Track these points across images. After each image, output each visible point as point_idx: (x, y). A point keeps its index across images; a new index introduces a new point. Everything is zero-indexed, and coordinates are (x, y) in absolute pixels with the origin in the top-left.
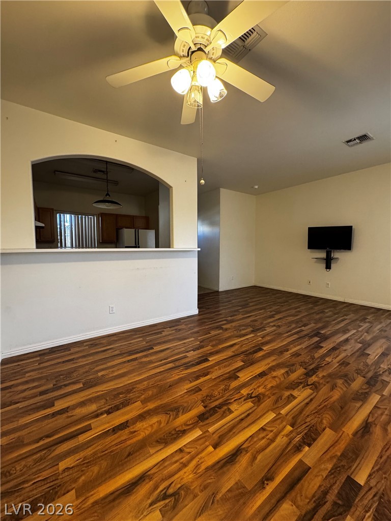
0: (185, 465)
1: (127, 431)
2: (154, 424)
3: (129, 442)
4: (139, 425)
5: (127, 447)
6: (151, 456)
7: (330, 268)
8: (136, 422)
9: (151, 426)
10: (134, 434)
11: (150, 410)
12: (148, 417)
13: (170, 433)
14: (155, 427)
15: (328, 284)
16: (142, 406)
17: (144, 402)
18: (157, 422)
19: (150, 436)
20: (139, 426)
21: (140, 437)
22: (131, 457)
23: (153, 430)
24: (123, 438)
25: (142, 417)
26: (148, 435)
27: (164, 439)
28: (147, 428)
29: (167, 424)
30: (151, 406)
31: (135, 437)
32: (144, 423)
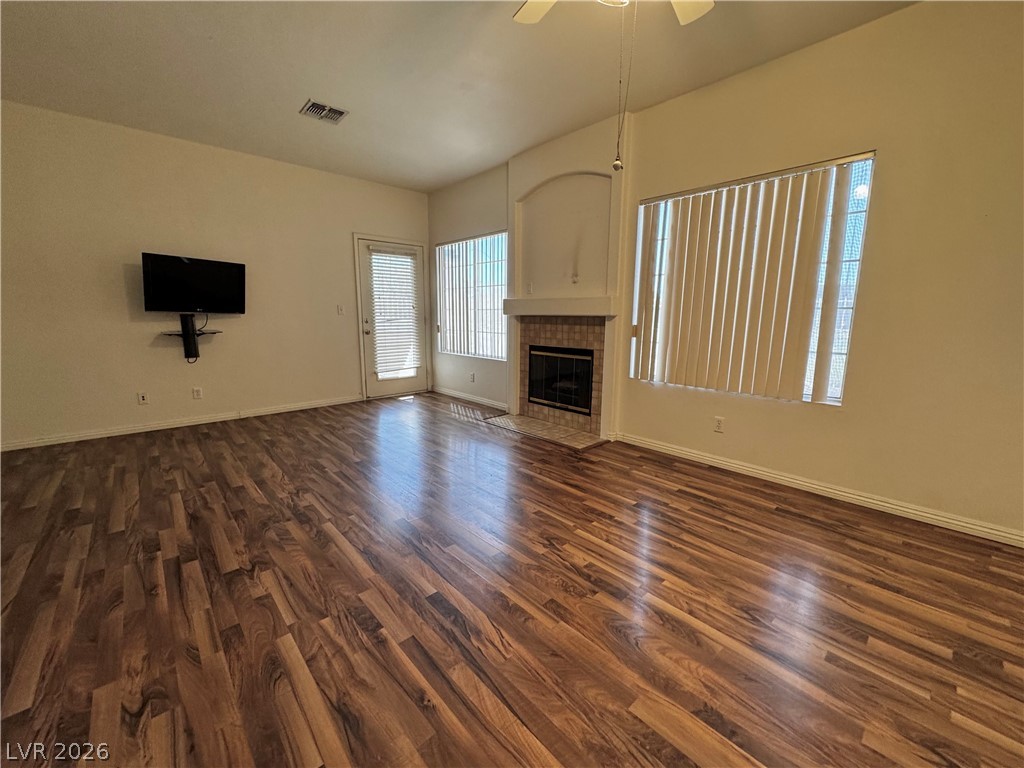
0: (706, 606)
1: (715, 703)
2: (671, 658)
3: (733, 690)
4: (689, 685)
5: (740, 688)
6: (725, 647)
7: (196, 355)
8: (685, 693)
9: (677, 661)
10: (713, 686)
11: (643, 676)
12: (661, 674)
13: (673, 631)
14: (676, 655)
15: (198, 391)
16: (641, 697)
17: (626, 697)
18: (664, 654)
19: (697, 658)
20: (691, 685)
21: (709, 672)
22: (750, 675)
23: (683, 655)
24: (732, 703)
25: (669, 687)
26: (697, 660)
27: (689, 637)
28: (686, 666)
29: (659, 638)
30: (631, 678)
31: (716, 683)
32: (680, 676)
